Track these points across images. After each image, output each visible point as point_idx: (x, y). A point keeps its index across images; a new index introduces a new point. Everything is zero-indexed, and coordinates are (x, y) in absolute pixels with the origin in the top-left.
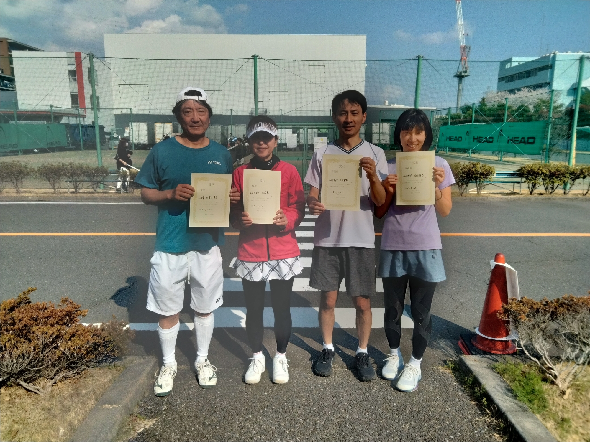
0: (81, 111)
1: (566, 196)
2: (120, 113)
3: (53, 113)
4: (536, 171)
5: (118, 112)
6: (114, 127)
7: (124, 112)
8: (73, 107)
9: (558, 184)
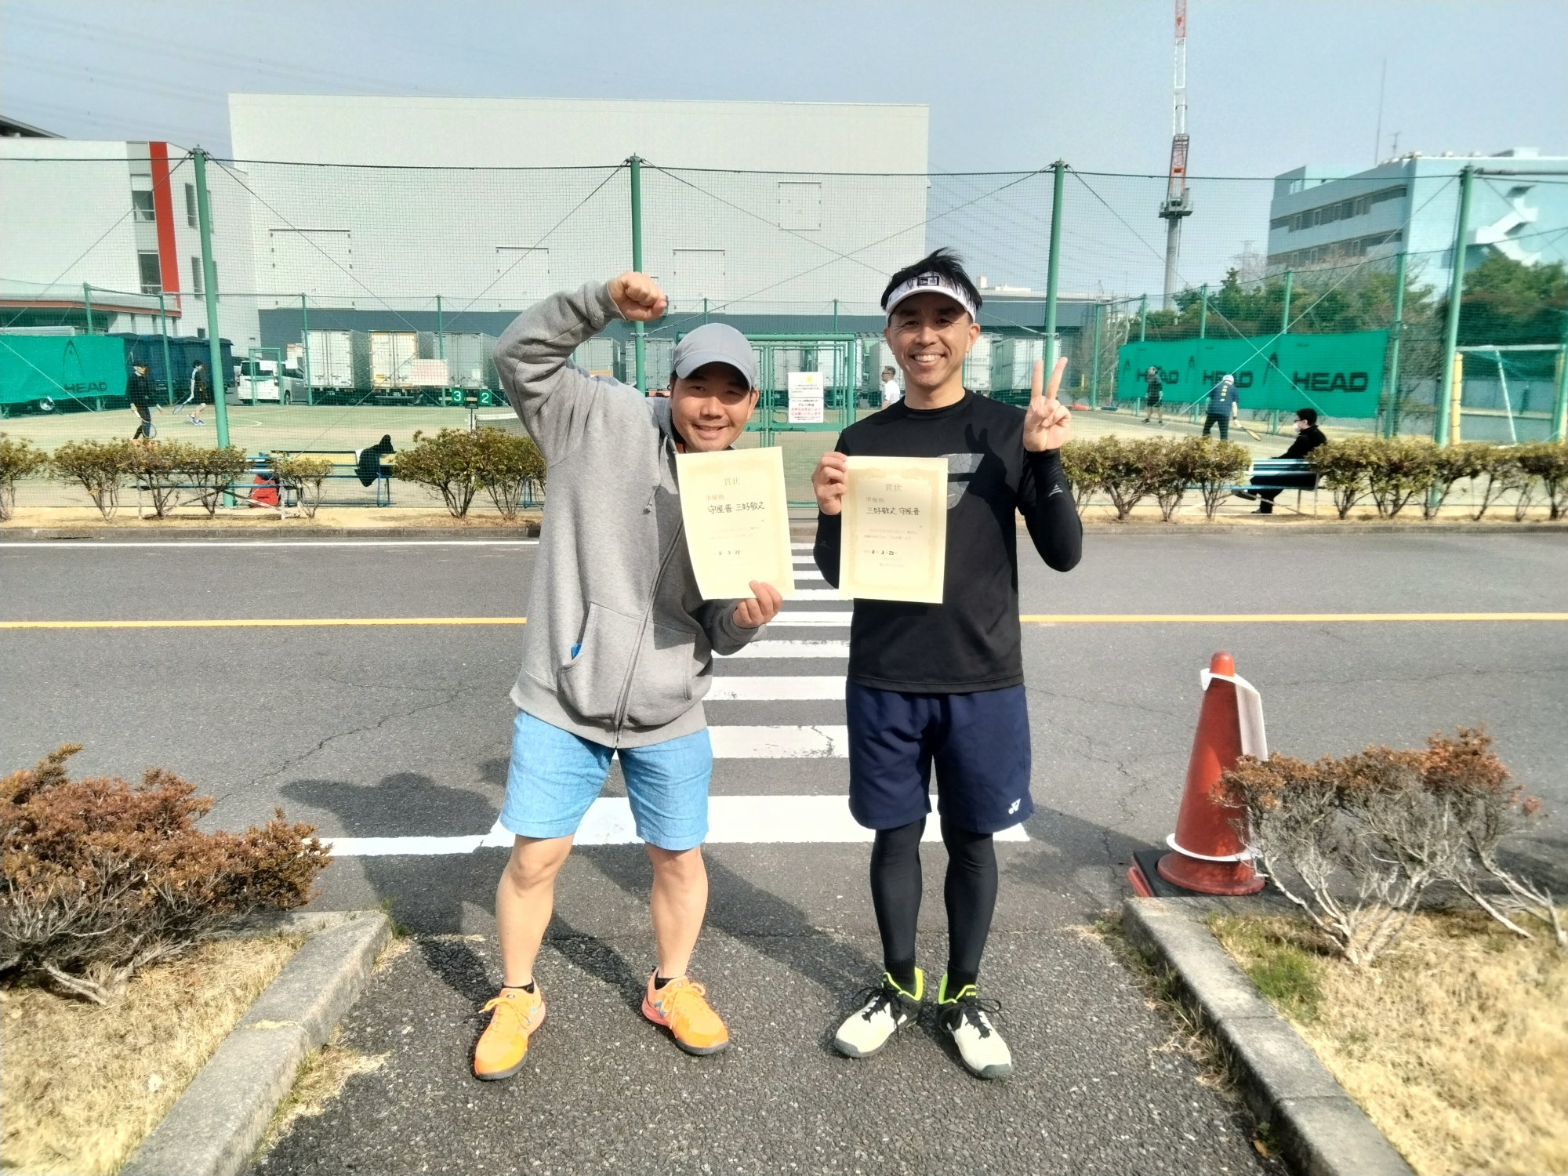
0: (169, 303)
1: (1429, 521)
2: (273, 307)
3: (92, 304)
4: (1355, 459)
5: (269, 305)
6: (258, 344)
7: (286, 303)
8: (145, 290)
9: (1409, 491)
